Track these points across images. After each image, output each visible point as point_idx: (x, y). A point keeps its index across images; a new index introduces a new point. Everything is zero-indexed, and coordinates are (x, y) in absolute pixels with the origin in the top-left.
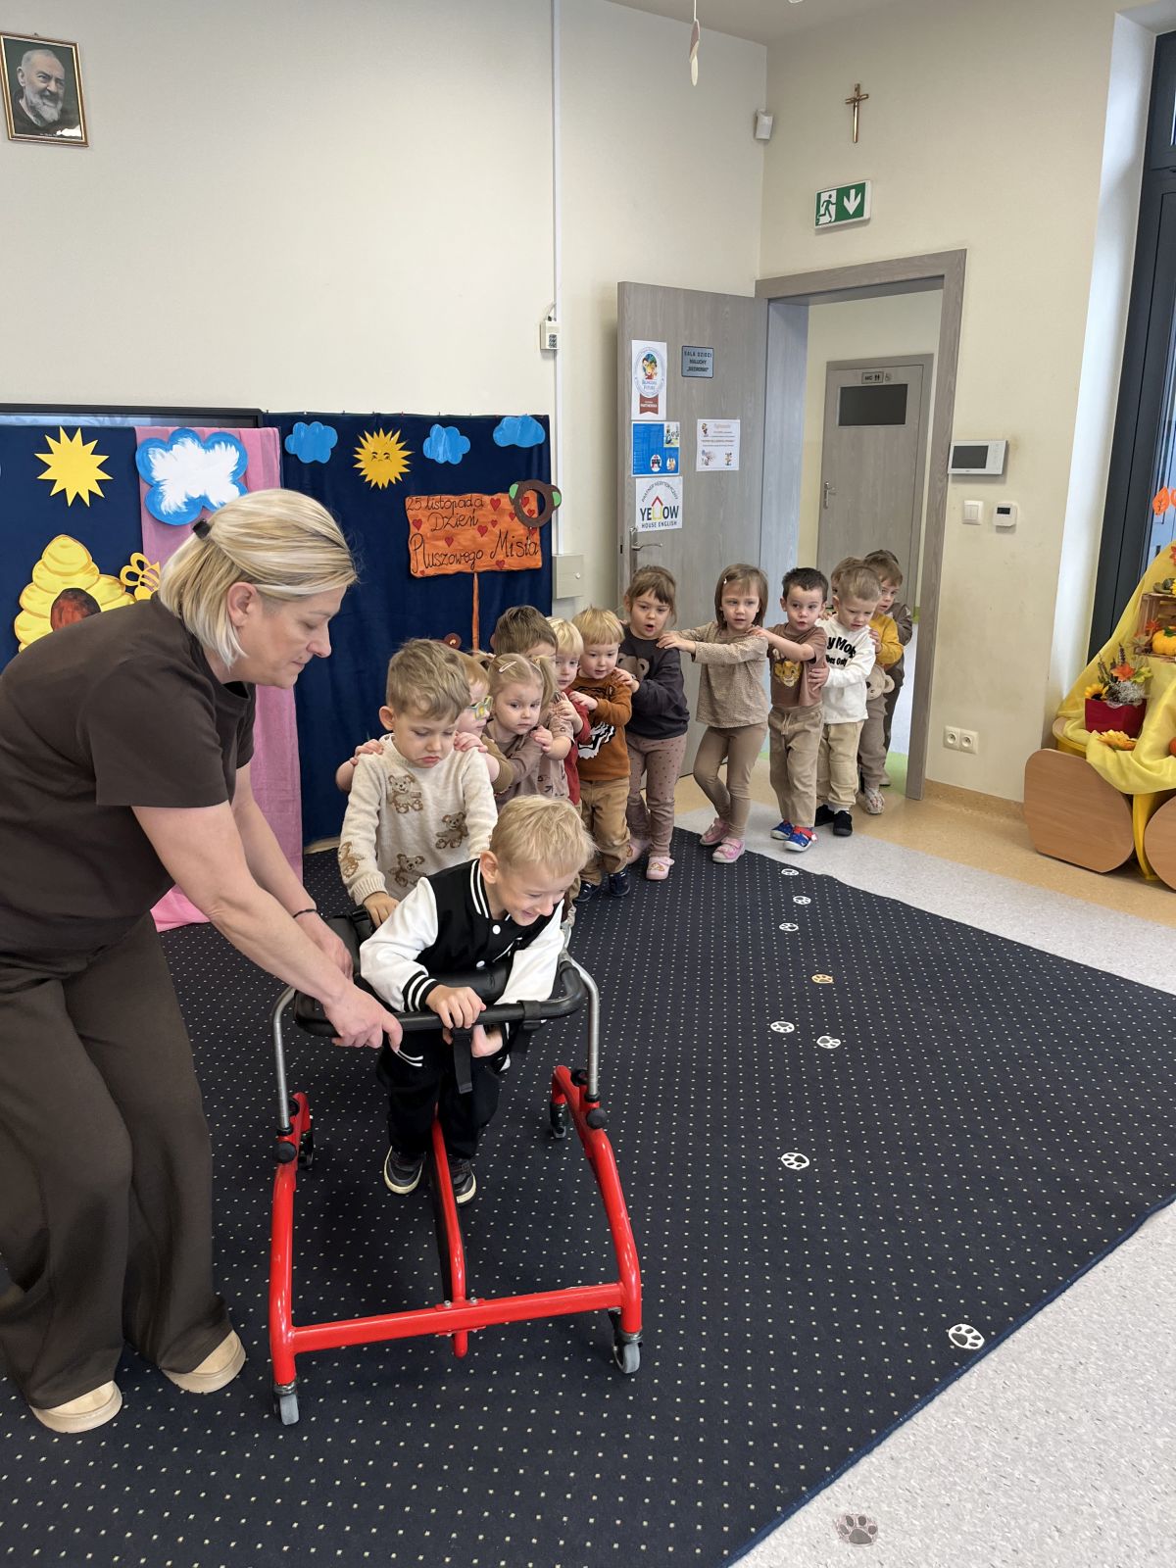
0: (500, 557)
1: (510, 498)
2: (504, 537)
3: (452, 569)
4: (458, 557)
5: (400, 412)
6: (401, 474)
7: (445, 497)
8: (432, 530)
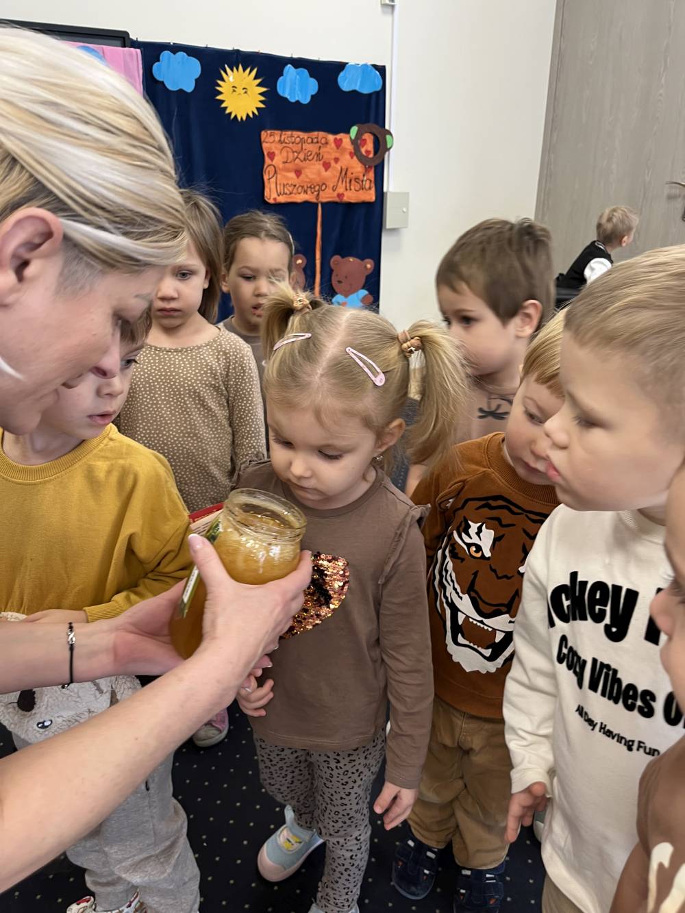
0: (341, 190)
1: (351, 139)
2: (344, 173)
3: (300, 198)
4: (306, 188)
5: (257, 51)
6: (258, 109)
7: (296, 133)
8: (285, 163)
